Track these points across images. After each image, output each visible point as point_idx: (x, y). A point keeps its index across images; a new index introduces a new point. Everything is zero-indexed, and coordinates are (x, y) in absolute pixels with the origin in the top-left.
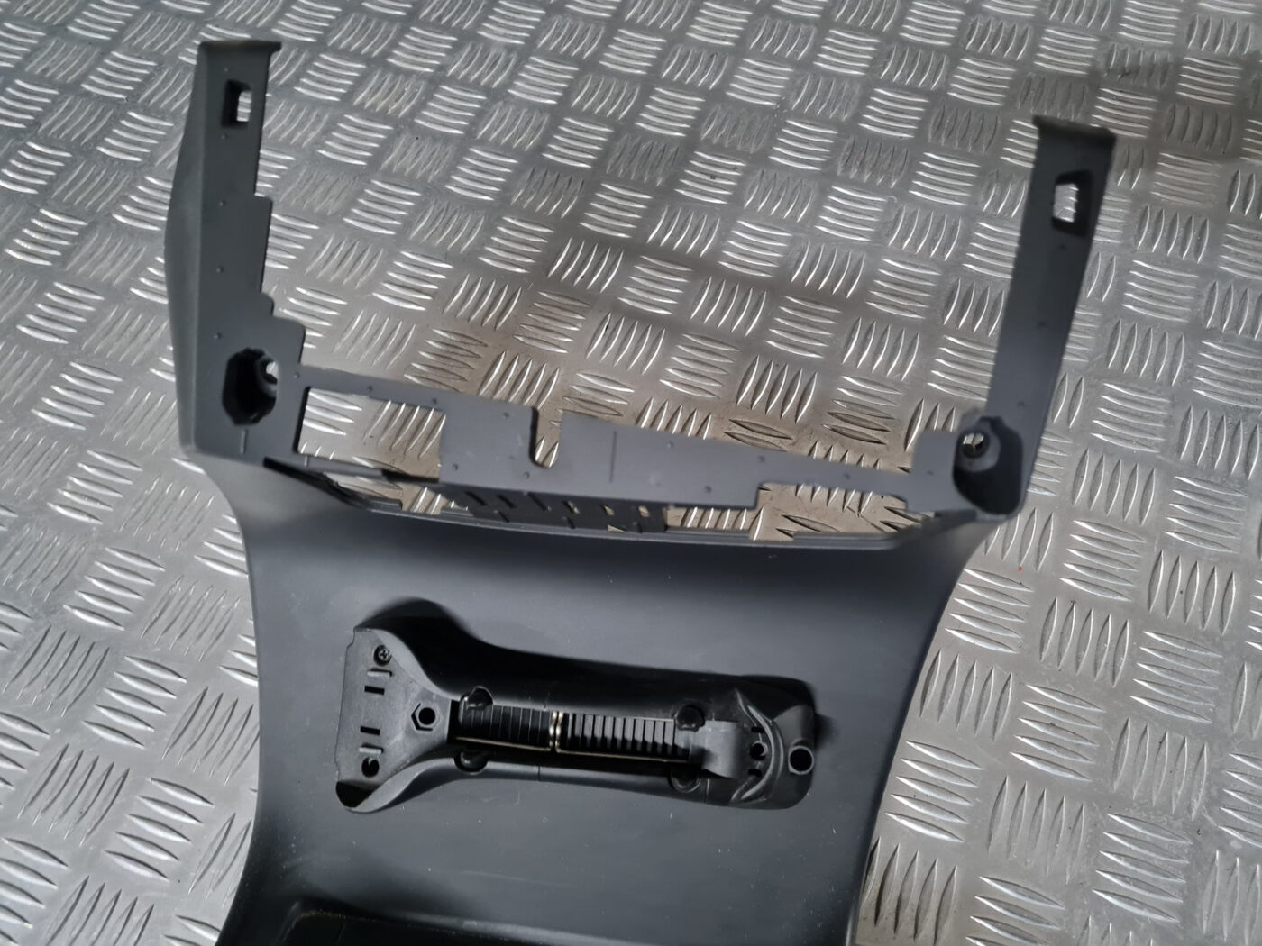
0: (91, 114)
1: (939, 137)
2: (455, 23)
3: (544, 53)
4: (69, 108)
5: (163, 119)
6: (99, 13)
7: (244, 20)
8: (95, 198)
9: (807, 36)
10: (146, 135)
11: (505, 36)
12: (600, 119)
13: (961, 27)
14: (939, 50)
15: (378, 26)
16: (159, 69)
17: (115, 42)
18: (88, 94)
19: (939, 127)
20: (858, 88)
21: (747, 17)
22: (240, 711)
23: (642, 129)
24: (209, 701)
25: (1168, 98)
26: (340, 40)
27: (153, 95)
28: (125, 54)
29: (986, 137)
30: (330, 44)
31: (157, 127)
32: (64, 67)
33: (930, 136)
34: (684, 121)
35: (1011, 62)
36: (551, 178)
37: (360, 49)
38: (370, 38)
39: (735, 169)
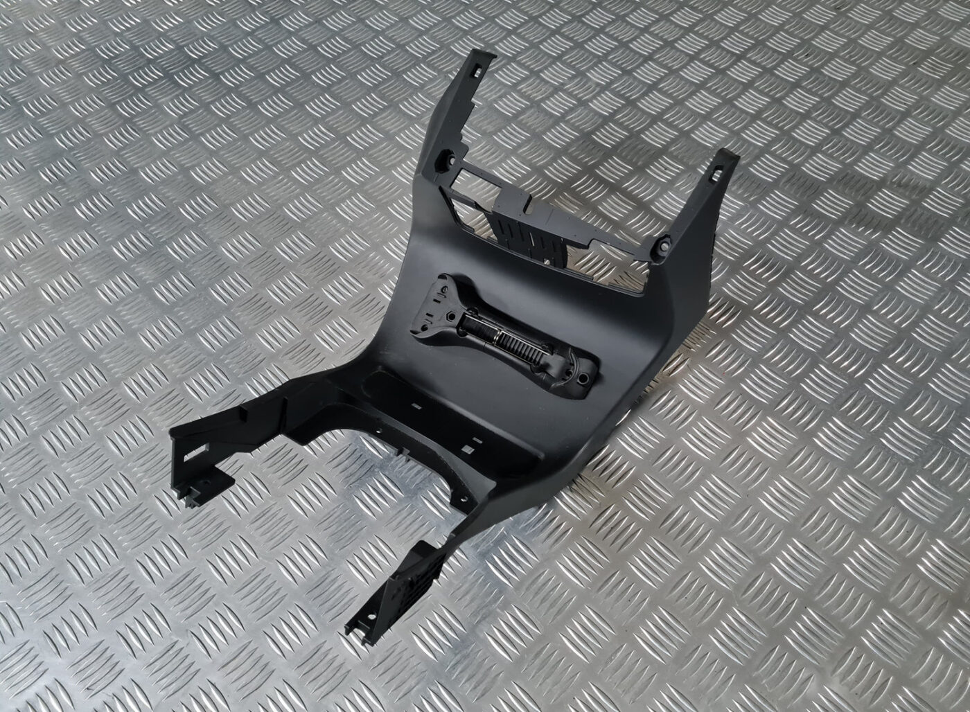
0: (405, 60)
1: (785, 186)
2: (578, 66)
3: (612, 91)
4: (397, 55)
5: (434, 71)
6: (424, 17)
7: (484, 38)
8: (395, 95)
9: (743, 120)
10: (424, 76)
11: (598, 78)
12: (626, 128)
13: (825, 139)
14: (808, 146)
15: (542, 58)
16: (440, 49)
17: (426, 31)
18: (407, 51)
19: (788, 181)
20: (757, 151)
21: (718, 103)
22: (380, 306)
23: (643, 138)
24: (370, 298)
25: (916, 203)
26: (523, 59)
27: (433, 59)
28: (428, 39)
29: (809, 193)
30: (518, 59)
31: (430, 74)
32: (401, 36)
33: (781, 183)
34: (664, 141)
35: (842, 163)
36: (591, 147)
37: (530, 65)
38: (537, 61)
39: (678, 169)
